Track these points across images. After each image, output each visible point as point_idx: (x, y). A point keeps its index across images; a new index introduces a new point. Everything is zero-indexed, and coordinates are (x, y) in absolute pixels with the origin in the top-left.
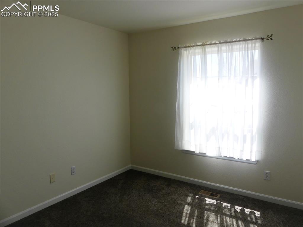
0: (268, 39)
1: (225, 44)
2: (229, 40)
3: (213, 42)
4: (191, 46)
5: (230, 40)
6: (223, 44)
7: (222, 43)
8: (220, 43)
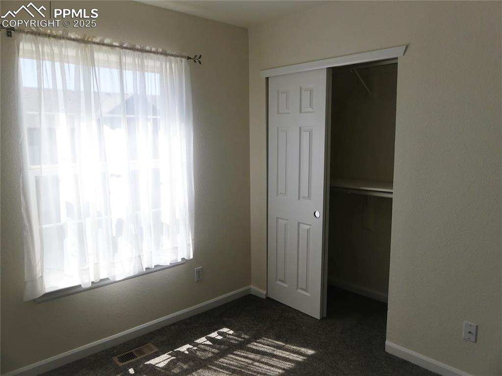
0: (195, 61)
1: (131, 51)
2: (138, 47)
3: (107, 41)
4: (54, 37)
5: (140, 46)
6: (128, 51)
7: (126, 48)
8: (121, 47)
